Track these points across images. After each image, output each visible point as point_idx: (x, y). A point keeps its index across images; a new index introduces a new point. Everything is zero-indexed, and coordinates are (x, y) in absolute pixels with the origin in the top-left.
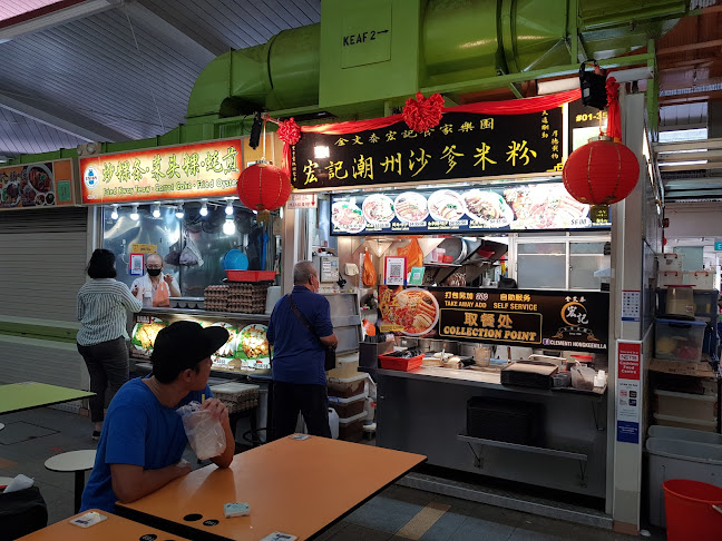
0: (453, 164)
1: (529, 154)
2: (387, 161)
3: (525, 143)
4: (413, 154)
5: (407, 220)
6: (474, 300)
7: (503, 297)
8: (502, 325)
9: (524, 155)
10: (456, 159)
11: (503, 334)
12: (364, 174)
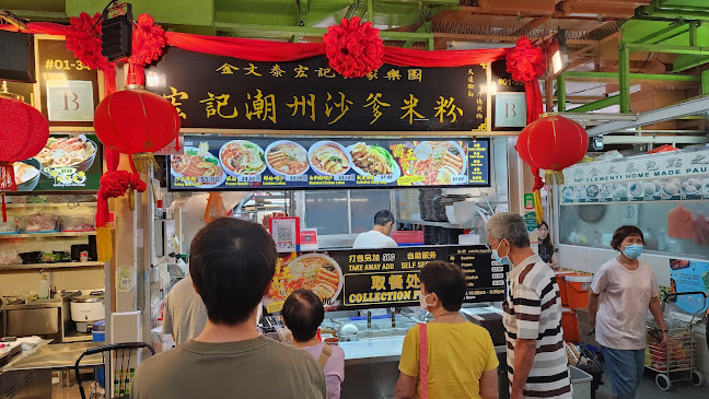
0: (378, 114)
1: (456, 111)
2: (297, 103)
3: (452, 99)
4: (330, 97)
5: (284, 174)
7: (410, 256)
8: (410, 285)
9: (451, 112)
10: (381, 109)
11: (412, 295)
12: (262, 115)
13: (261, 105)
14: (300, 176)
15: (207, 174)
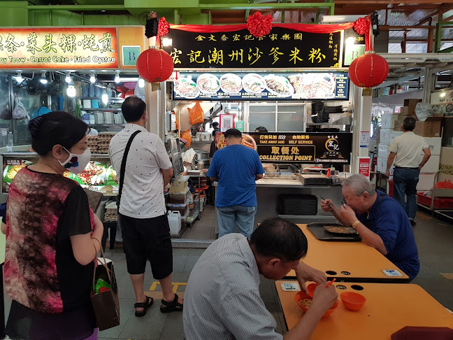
0: (276, 59)
1: (321, 56)
2: (233, 54)
3: (319, 50)
4: (251, 50)
5: (229, 91)
6: (278, 140)
7: (294, 137)
8: (293, 153)
9: (318, 57)
10: (278, 56)
11: (294, 158)
12: (216, 61)
13: (216, 55)
14: (237, 93)
15: (191, 92)
